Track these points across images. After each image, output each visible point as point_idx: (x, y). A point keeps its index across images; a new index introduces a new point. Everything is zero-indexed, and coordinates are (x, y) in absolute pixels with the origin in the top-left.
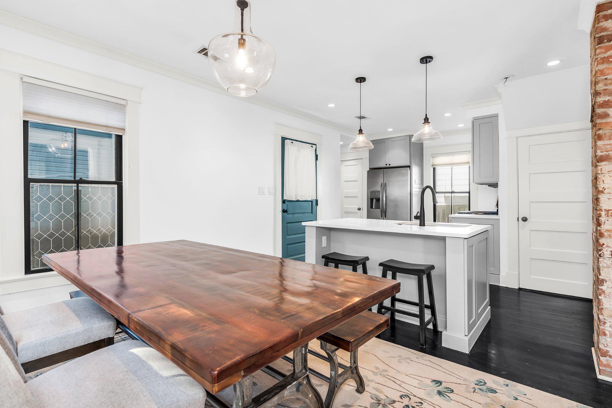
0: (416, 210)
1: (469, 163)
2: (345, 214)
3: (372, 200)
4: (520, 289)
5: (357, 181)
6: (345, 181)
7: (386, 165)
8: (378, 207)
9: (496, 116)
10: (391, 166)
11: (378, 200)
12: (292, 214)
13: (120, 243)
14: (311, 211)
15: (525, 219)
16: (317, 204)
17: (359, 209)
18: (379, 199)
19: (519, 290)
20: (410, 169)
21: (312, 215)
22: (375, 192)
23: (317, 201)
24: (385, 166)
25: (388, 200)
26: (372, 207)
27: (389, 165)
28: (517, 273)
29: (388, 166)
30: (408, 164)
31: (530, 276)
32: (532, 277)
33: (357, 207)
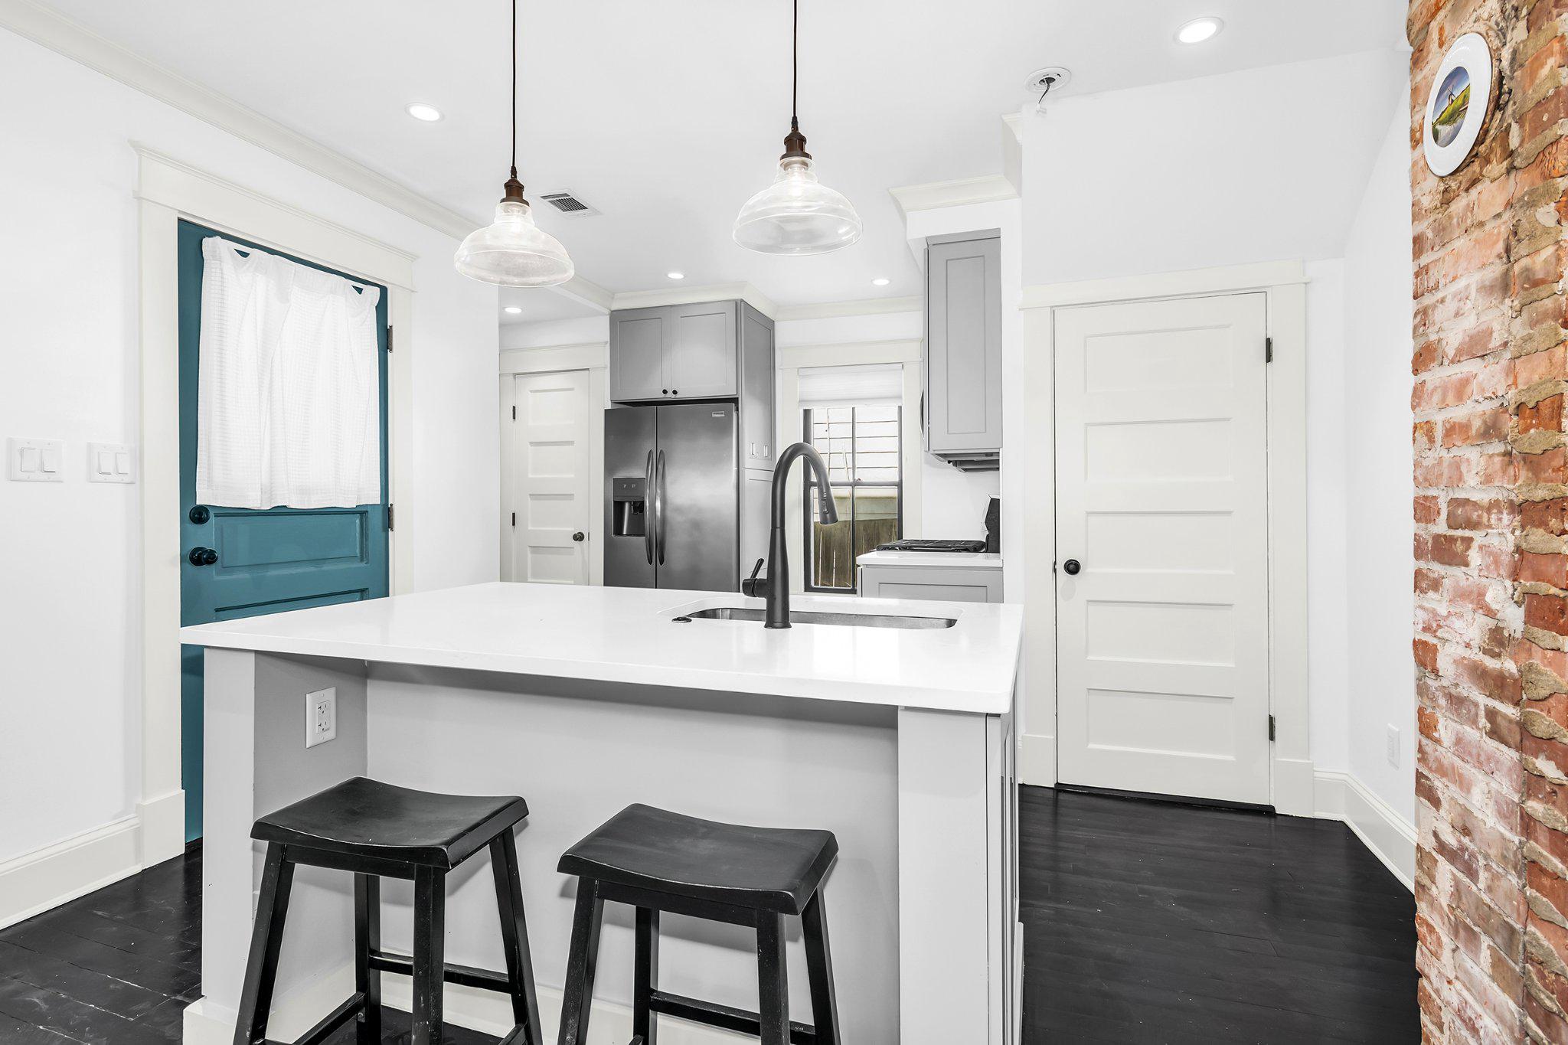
0: (755, 549)
1: (900, 397)
2: (532, 552)
3: (619, 506)
4: (1060, 788)
5: (571, 443)
6: (531, 443)
7: (665, 392)
8: (638, 529)
9: (992, 238)
10: (680, 396)
11: (639, 507)
12: (251, 567)
14: (358, 551)
15: (1073, 568)
16: (388, 523)
17: (579, 537)
18: (643, 503)
19: (1055, 792)
20: (737, 410)
21: (363, 565)
22: (629, 481)
23: (387, 512)
24: (660, 396)
25: (669, 508)
26: (618, 531)
27: (675, 392)
28: (1053, 737)
29: (670, 396)
30: (730, 392)
31: (1088, 745)
32: (1091, 746)
33: (573, 529)
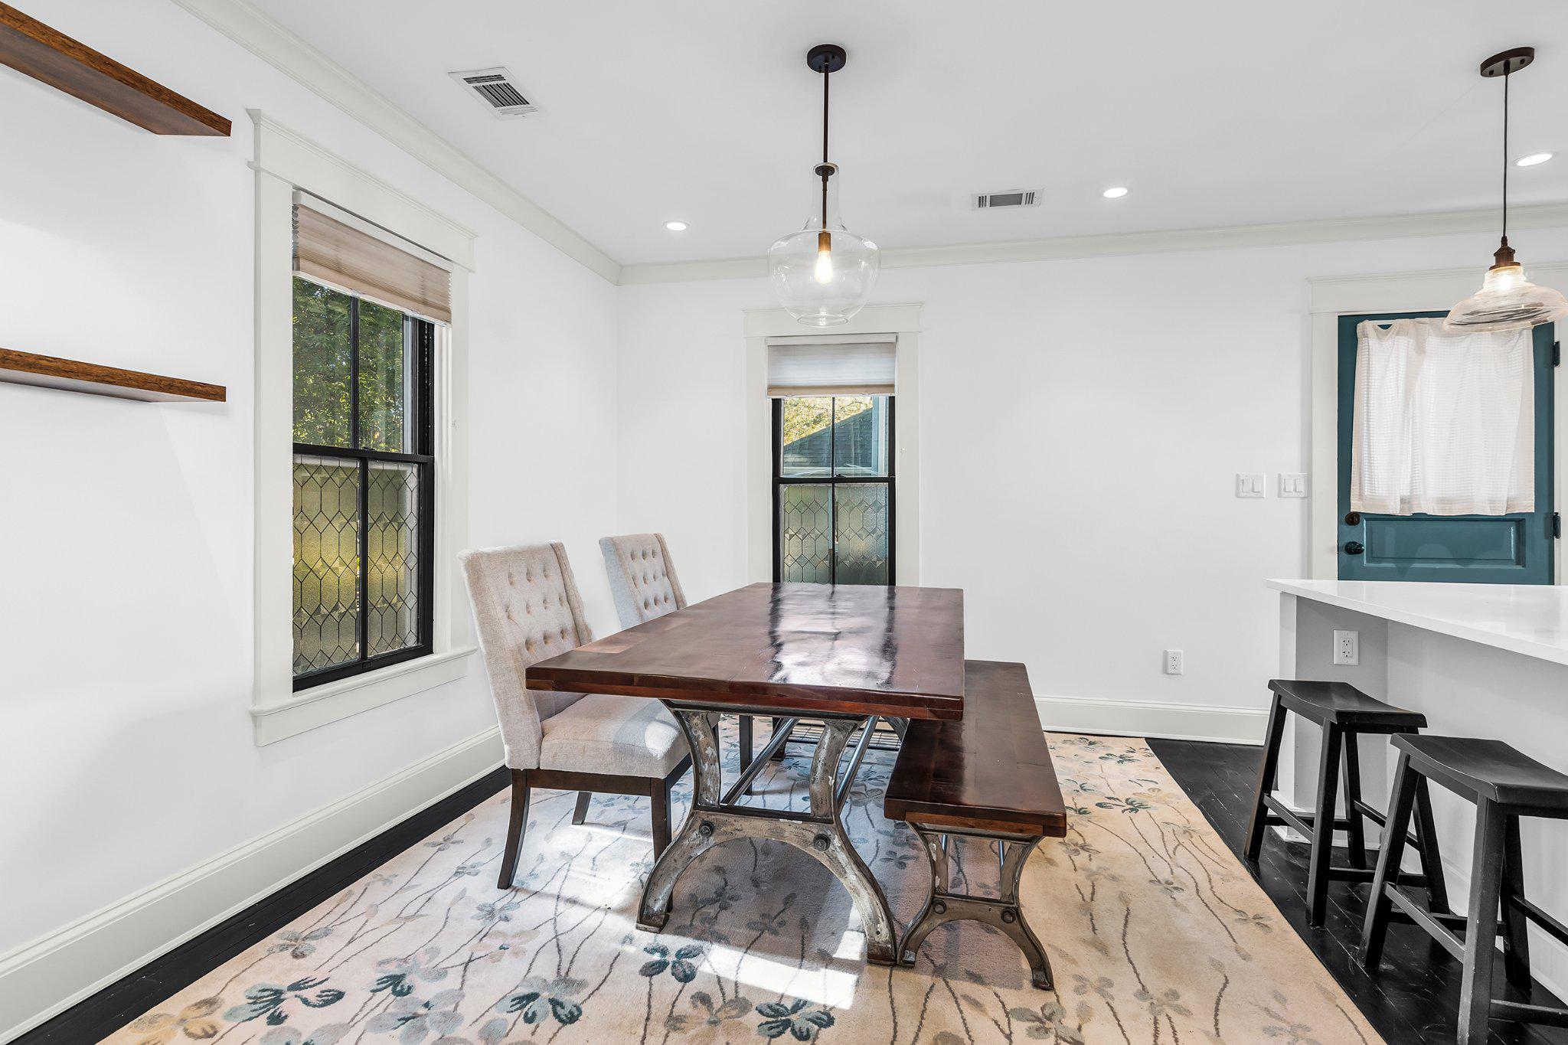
12: (1398, 558)
13: (892, 582)
14: (1511, 554)
16: (1554, 532)
23: (1553, 520)
